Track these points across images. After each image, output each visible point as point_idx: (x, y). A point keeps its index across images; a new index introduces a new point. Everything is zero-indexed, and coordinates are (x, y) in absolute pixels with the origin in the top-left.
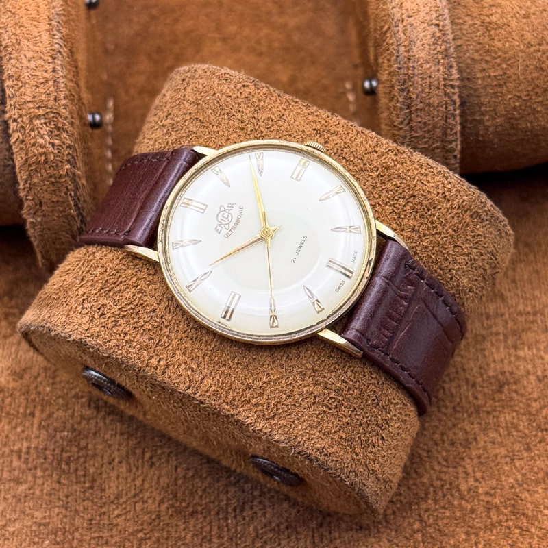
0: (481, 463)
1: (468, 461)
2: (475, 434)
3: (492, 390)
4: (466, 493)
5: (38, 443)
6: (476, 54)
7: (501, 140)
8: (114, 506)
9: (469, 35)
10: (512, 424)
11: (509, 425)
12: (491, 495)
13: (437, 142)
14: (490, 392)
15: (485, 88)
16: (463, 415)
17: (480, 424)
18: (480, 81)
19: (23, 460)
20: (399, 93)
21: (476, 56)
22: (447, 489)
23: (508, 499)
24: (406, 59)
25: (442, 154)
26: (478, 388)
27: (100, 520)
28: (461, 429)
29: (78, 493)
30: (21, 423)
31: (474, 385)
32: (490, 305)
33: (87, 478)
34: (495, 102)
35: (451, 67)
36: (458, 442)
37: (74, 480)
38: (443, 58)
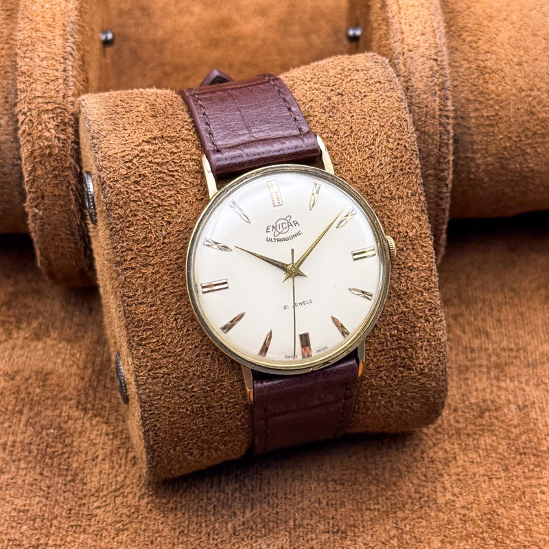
0: (459, 480)
1: (447, 477)
2: (455, 453)
3: (474, 416)
4: (443, 506)
5: (24, 438)
6: (470, 95)
7: (491, 179)
8: (95, 499)
9: (465, 77)
10: (492, 446)
11: (489, 447)
12: (468, 509)
14: (471, 417)
15: (478, 126)
16: (444, 436)
17: (460, 445)
18: (473, 121)
19: (7, 452)
21: (471, 97)
22: (425, 501)
23: (485, 514)
26: (460, 413)
28: (441, 448)
29: (59, 485)
30: (9, 419)
31: (455, 410)
32: (475, 340)
33: (70, 472)
34: (487, 141)
35: (447, 99)
36: (438, 460)
37: (57, 473)
38: (440, 90)
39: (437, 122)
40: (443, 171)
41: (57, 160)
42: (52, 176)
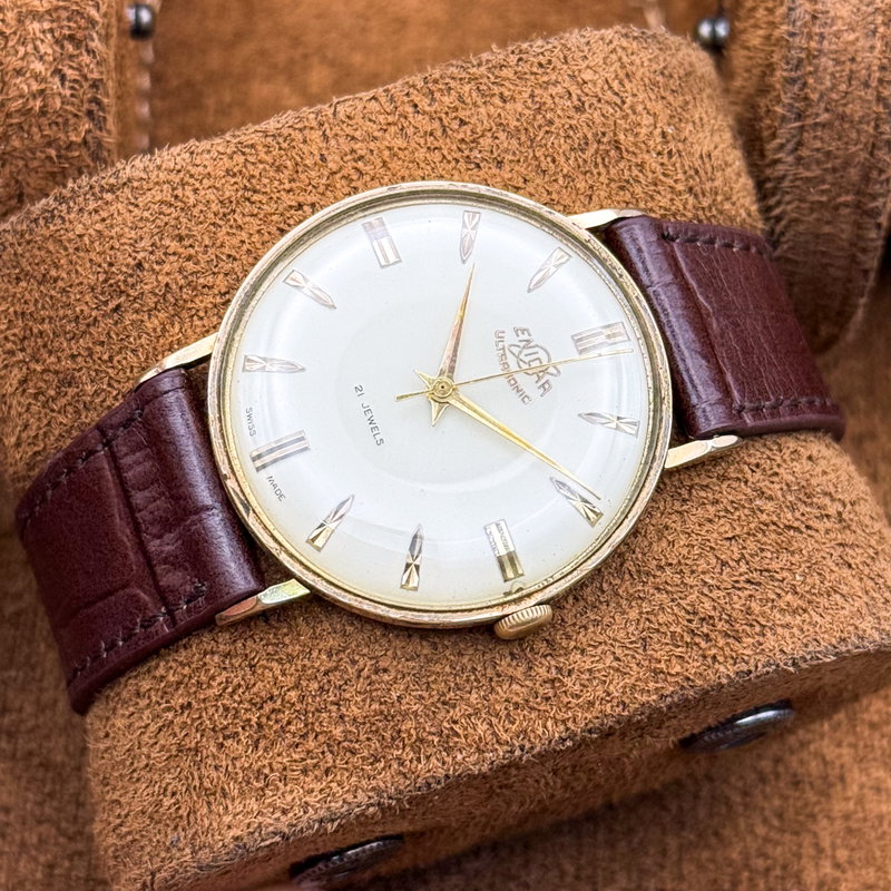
0: (849, 831)
1: (825, 822)
2: (842, 766)
13: (847, 193)
17: (855, 746)
20: (783, 86)
22: (777, 877)
24: (808, 17)
25: (853, 217)
27: (70, 869)
28: (815, 754)
36: (808, 780)
38: (884, 23)
39: (870, 95)
40: (874, 197)
41: (57, 124)
42: (43, 156)
